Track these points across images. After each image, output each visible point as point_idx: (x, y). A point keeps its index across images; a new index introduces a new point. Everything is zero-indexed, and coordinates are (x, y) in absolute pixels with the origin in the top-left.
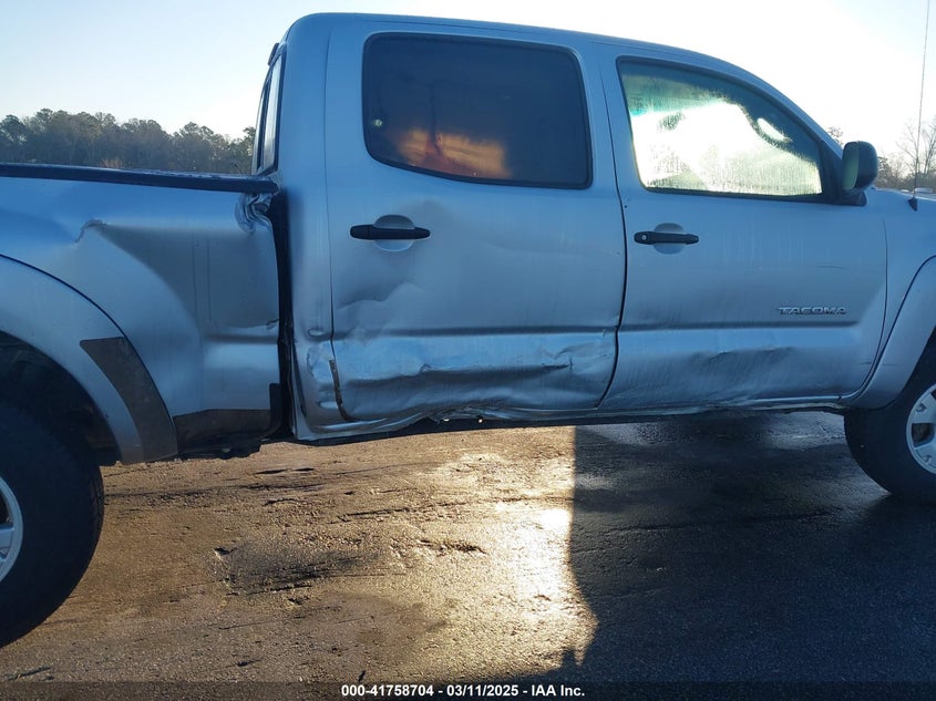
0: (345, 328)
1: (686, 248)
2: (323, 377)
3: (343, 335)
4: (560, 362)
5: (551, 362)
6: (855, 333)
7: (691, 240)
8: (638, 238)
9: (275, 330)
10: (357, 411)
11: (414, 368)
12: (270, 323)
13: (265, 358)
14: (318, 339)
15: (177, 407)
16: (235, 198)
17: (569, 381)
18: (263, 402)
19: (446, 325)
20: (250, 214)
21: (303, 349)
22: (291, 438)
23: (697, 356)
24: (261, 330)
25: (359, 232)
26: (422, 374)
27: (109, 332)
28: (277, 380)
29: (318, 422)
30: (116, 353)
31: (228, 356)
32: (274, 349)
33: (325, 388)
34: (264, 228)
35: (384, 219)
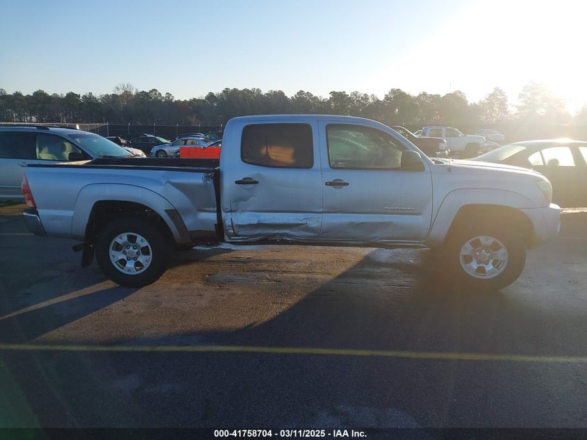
0: (235, 209)
1: (345, 187)
2: (228, 223)
3: (235, 211)
4: (302, 222)
5: (300, 222)
6: (419, 217)
7: (347, 184)
8: (326, 184)
9: (216, 209)
10: (240, 234)
11: (255, 221)
12: (214, 207)
13: (213, 217)
14: (228, 212)
15: (190, 229)
16: (202, 174)
17: (307, 229)
18: (213, 229)
19: (265, 209)
20: (207, 178)
21: (223, 214)
22: (224, 241)
23: (352, 223)
24: (212, 209)
25: (237, 182)
26: (258, 224)
27: (172, 208)
28: (216, 223)
29: (230, 236)
30: (173, 213)
31: (204, 216)
32: (216, 214)
33: (229, 226)
34: (210, 182)
35: (245, 179)
